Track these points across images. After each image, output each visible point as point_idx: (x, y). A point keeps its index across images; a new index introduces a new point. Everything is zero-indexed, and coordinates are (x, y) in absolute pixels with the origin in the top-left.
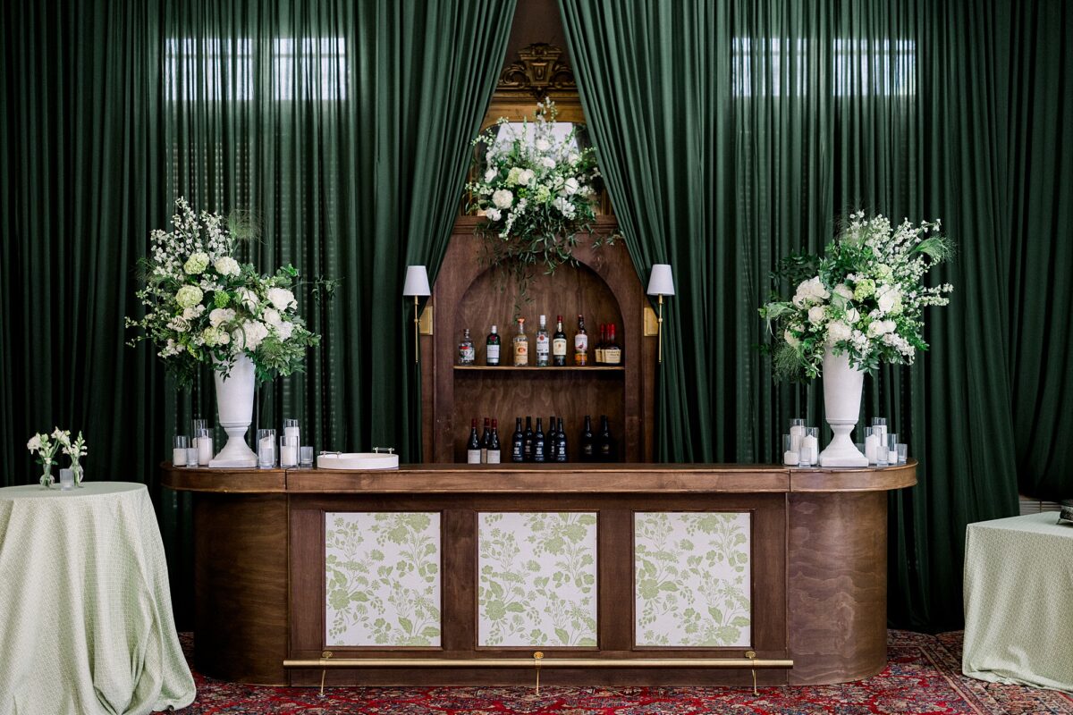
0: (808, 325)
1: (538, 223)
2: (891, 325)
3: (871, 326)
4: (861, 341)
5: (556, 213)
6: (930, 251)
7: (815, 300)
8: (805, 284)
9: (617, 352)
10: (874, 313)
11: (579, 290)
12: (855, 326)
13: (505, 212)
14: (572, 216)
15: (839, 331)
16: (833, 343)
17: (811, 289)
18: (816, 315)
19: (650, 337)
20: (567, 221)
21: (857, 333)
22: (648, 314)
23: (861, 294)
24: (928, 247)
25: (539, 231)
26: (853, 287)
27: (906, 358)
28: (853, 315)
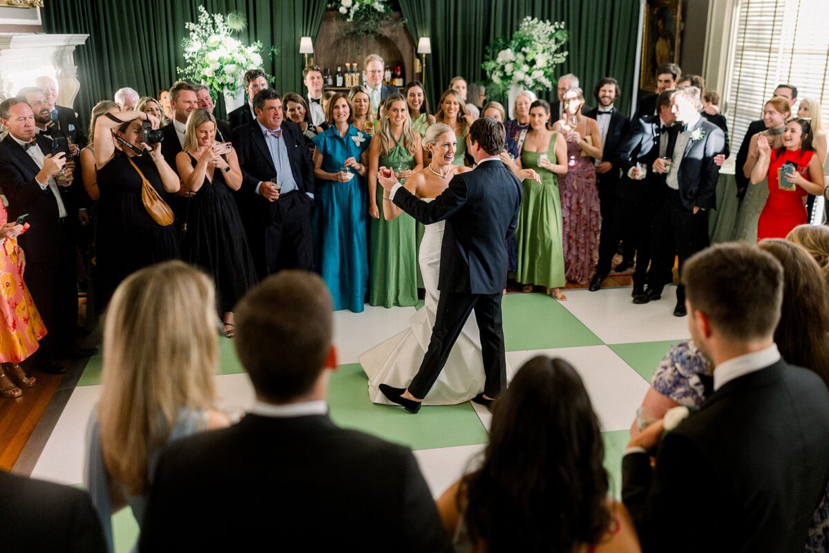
0: (505, 73)
1: (365, 15)
2: (542, 73)
3: (533, 73)
4: (529, 81)
5: (374, 10)
6: (559, 37)
7: (508, 61)
8: (502, 52)
9: (401, 80)
10: (534, 67)
11: (381, 48)
12: (527, 73)
13: (348, 9)
14: (383, 11)
15: (519, 75)
16: (516, 82)
17: (506, 55)
18: (508, 68)
19: (417, 74)
20: (380, 14)
21: (527, 76)
22: (418, 61)
23: (529, 59)
24: (559, 36)
25: (366, 19)
26: (525, 54)
27: (548, 89)
28: (526, 68)
